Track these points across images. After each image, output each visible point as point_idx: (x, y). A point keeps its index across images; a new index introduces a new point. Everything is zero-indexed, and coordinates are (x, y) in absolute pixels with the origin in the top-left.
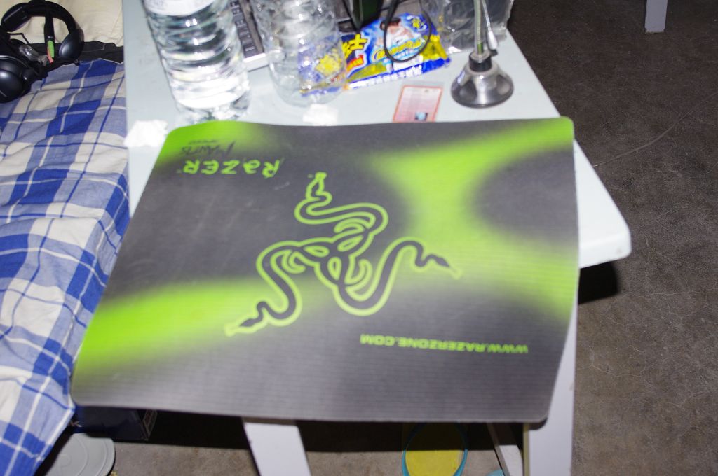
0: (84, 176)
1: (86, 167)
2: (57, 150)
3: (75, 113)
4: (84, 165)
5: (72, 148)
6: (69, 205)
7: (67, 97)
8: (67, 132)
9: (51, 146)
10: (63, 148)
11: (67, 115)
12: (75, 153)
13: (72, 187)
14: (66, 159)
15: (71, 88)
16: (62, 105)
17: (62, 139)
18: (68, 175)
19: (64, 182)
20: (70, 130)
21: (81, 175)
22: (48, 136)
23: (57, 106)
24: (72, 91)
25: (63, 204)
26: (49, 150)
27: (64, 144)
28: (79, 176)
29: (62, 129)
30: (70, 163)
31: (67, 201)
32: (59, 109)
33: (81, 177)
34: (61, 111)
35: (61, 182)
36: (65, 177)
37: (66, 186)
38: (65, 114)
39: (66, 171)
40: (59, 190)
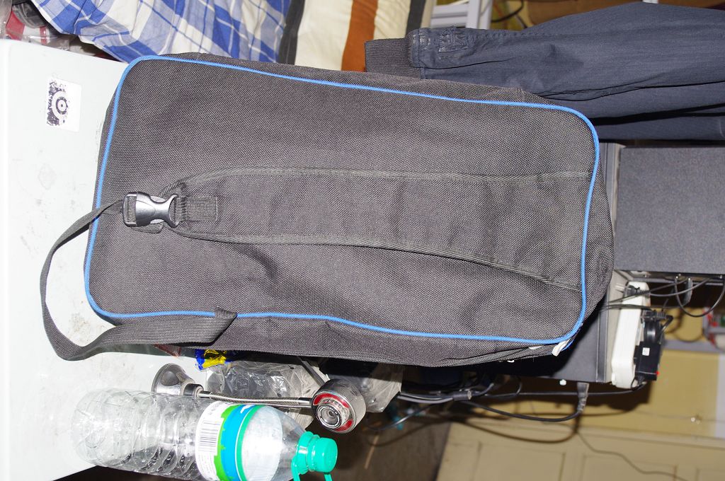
0: (174, 29)
1: (181, 33)
2: (202, 12)
3: (232, 36)
4: (184, 32)
5: (201, 26)
6: (150, 11)
7: (246, 33)
8: (217, 24)
9: (206, 8)
10: (203, 17)
11: (230, 28)
12: (196, 26)
13: (165, 17)
14: (192, 17)
15: (254, 39)
16: (241, 26)
17: (210, 18)
18: (178, 16)
19: (171, 10)
20: (217, 26)
21: (175, 28)
22: (216, 7)
23: (242, 22)
24: (251, 39)
25: (152, 5)
26: (203, 5)
27: (206, 19)
28: (174, 25)
29: (219, 20)
30: (188, 20)
31: (153, 9)
32: (239, 23)
33: (173, 27)
34: (237, 24)
35: (172, 8)
36: (176, 13)
37: (168, 12)
38: (233, 27)
39: (181, 15)
40: (165, 5)
